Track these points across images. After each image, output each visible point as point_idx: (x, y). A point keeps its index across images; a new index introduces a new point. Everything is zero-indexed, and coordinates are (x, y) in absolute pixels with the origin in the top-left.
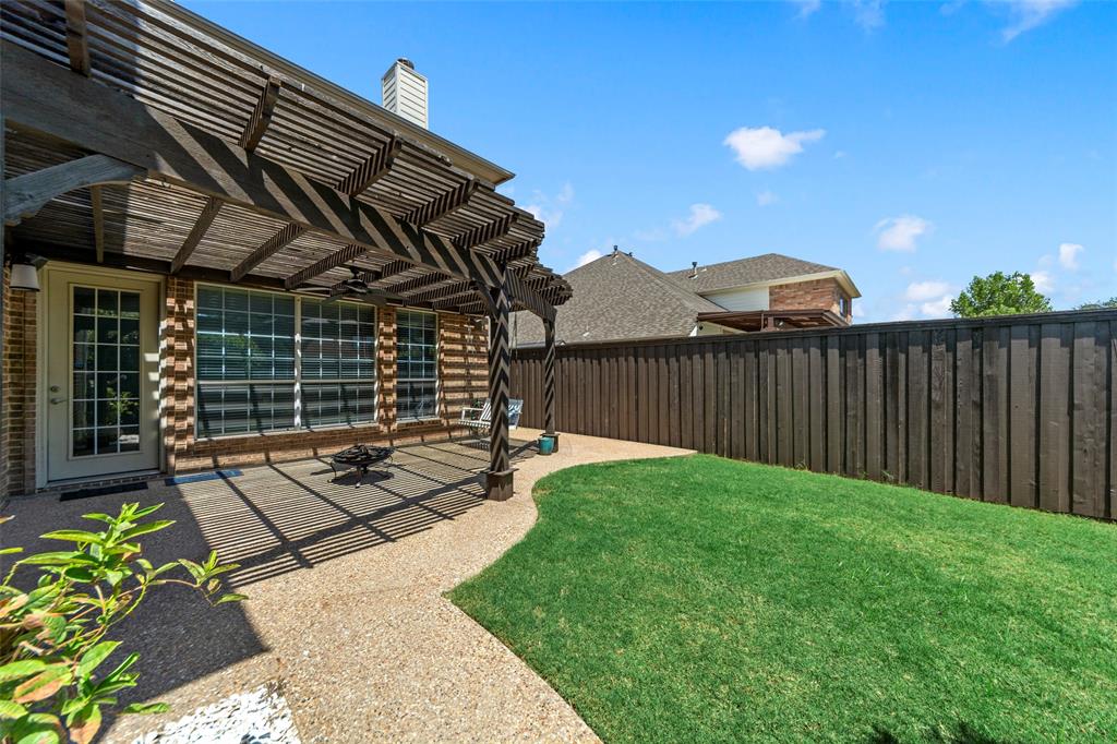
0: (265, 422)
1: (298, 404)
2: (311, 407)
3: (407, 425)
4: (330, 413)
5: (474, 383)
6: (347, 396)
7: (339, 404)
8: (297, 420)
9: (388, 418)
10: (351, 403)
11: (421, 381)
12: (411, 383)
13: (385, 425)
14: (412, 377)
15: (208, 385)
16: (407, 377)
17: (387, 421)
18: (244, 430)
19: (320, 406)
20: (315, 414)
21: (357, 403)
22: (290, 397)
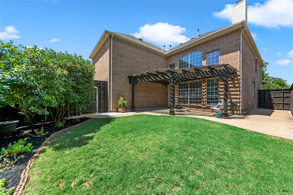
0: (185, 103)
1: (189, 100)
2: (191, 101)
3: (208, 106)
4: (194, 102)
5: (232, 97)
6: (197, 99)
7: (195, 101)
8: (189, 103)
9: (204, 104)
10: (198, 101)
11: (214, 96)
12: (211, 96)
13: (203, 106)
14: (211, 95)
15: (180, 97)
16: (210, 95)
17: (204, 105)
18: (182, 103)
19: (192, 101)
20: (191, 102)
21: (199, 101)
22: (188, 99)
